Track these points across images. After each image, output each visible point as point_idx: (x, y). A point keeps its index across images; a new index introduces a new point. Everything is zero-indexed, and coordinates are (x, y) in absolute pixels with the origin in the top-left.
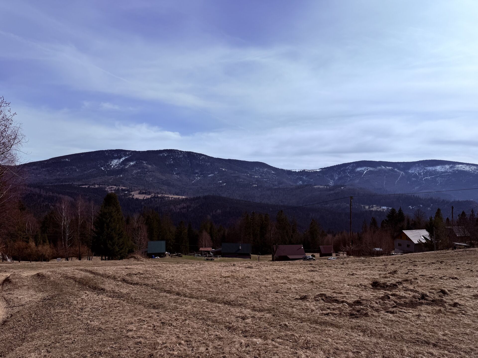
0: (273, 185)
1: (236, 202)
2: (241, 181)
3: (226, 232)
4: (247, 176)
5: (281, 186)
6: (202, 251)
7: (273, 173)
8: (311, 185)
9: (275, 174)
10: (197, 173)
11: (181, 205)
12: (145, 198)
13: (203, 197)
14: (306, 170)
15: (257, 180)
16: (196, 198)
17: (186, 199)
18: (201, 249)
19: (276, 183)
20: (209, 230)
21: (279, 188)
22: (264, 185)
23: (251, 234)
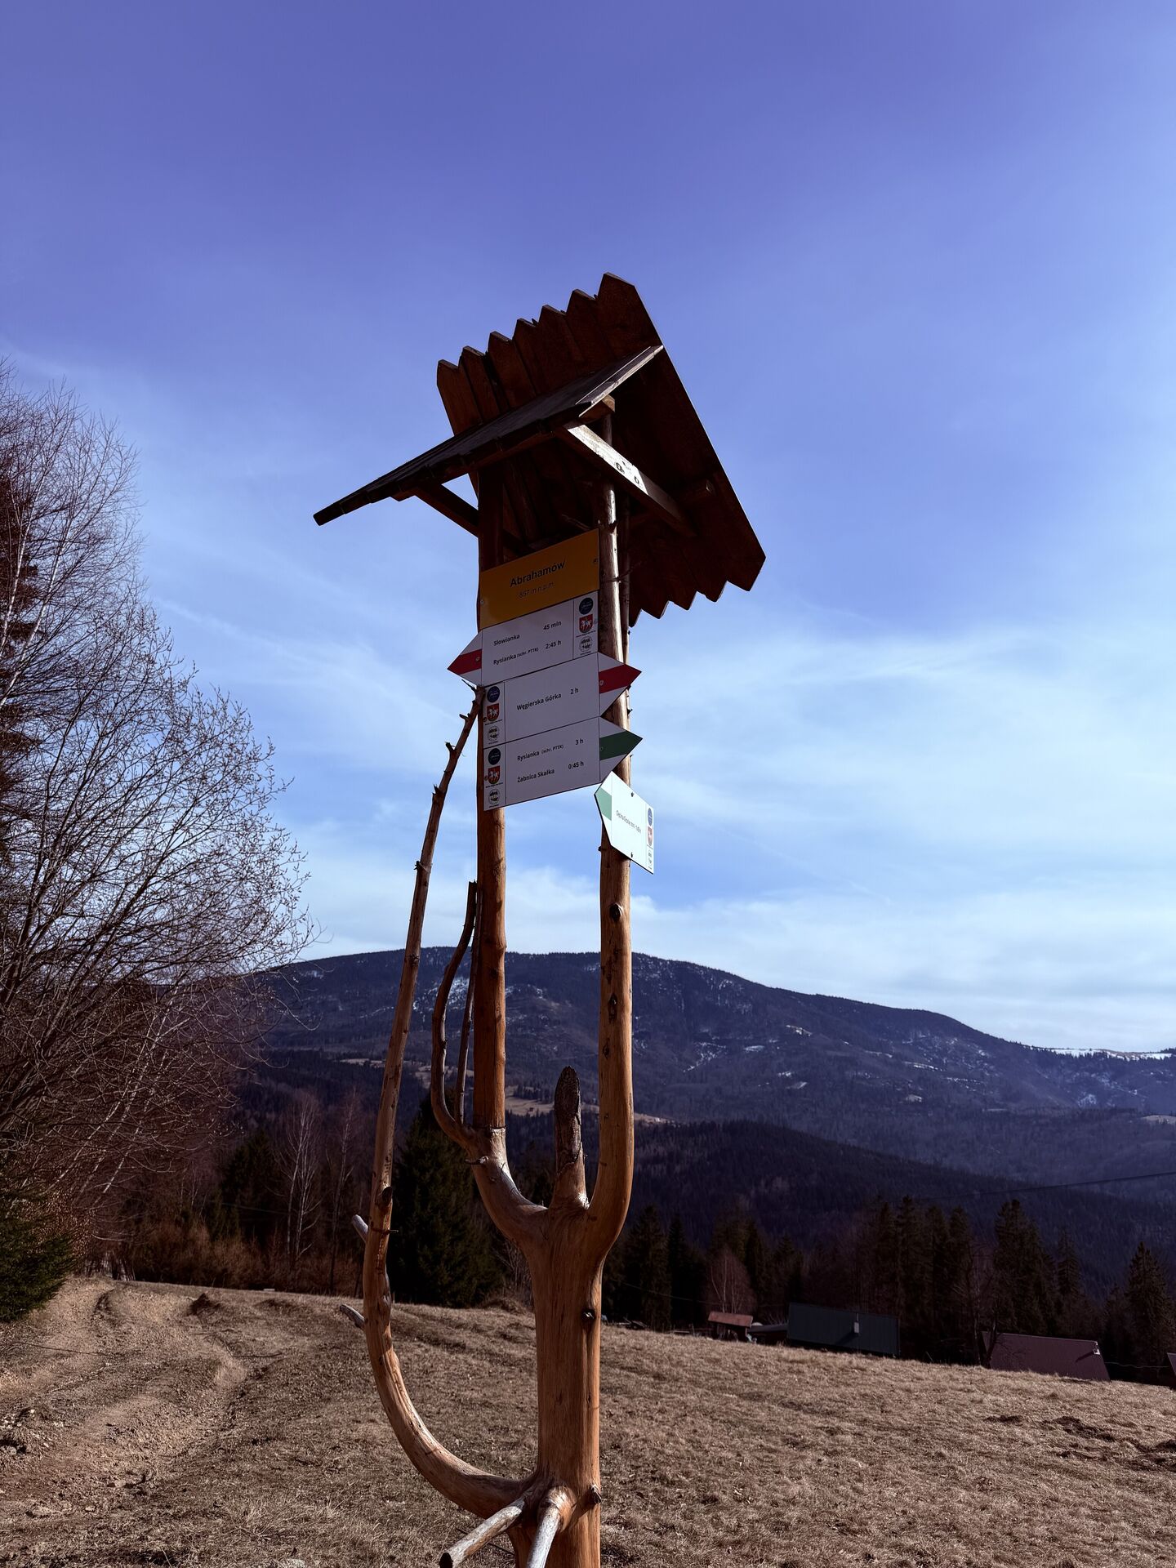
0: (984, 1100)
1: (842, 1153)
2: (864, 1078)
3: (806, 1267)
4: (885, 1061)
5: (1013, 1106)
6: (715, 1324)
7: (983, 1054)
8: (1132, 1110)
9: (991, 1062)
10: (705, 1037)
11: (650, 1147)
12: (532, 1114)
13: (724, 1125)
14: (1109, 1053)
15: (922, 1078)
16: (701, 1125)
17: (666, 1127)
18: (713, 1316)
19: (995, 1094)
20: (742, 1249)
21: (1008, 1113)
22: (949, 1100)
23: (898, 1280)
